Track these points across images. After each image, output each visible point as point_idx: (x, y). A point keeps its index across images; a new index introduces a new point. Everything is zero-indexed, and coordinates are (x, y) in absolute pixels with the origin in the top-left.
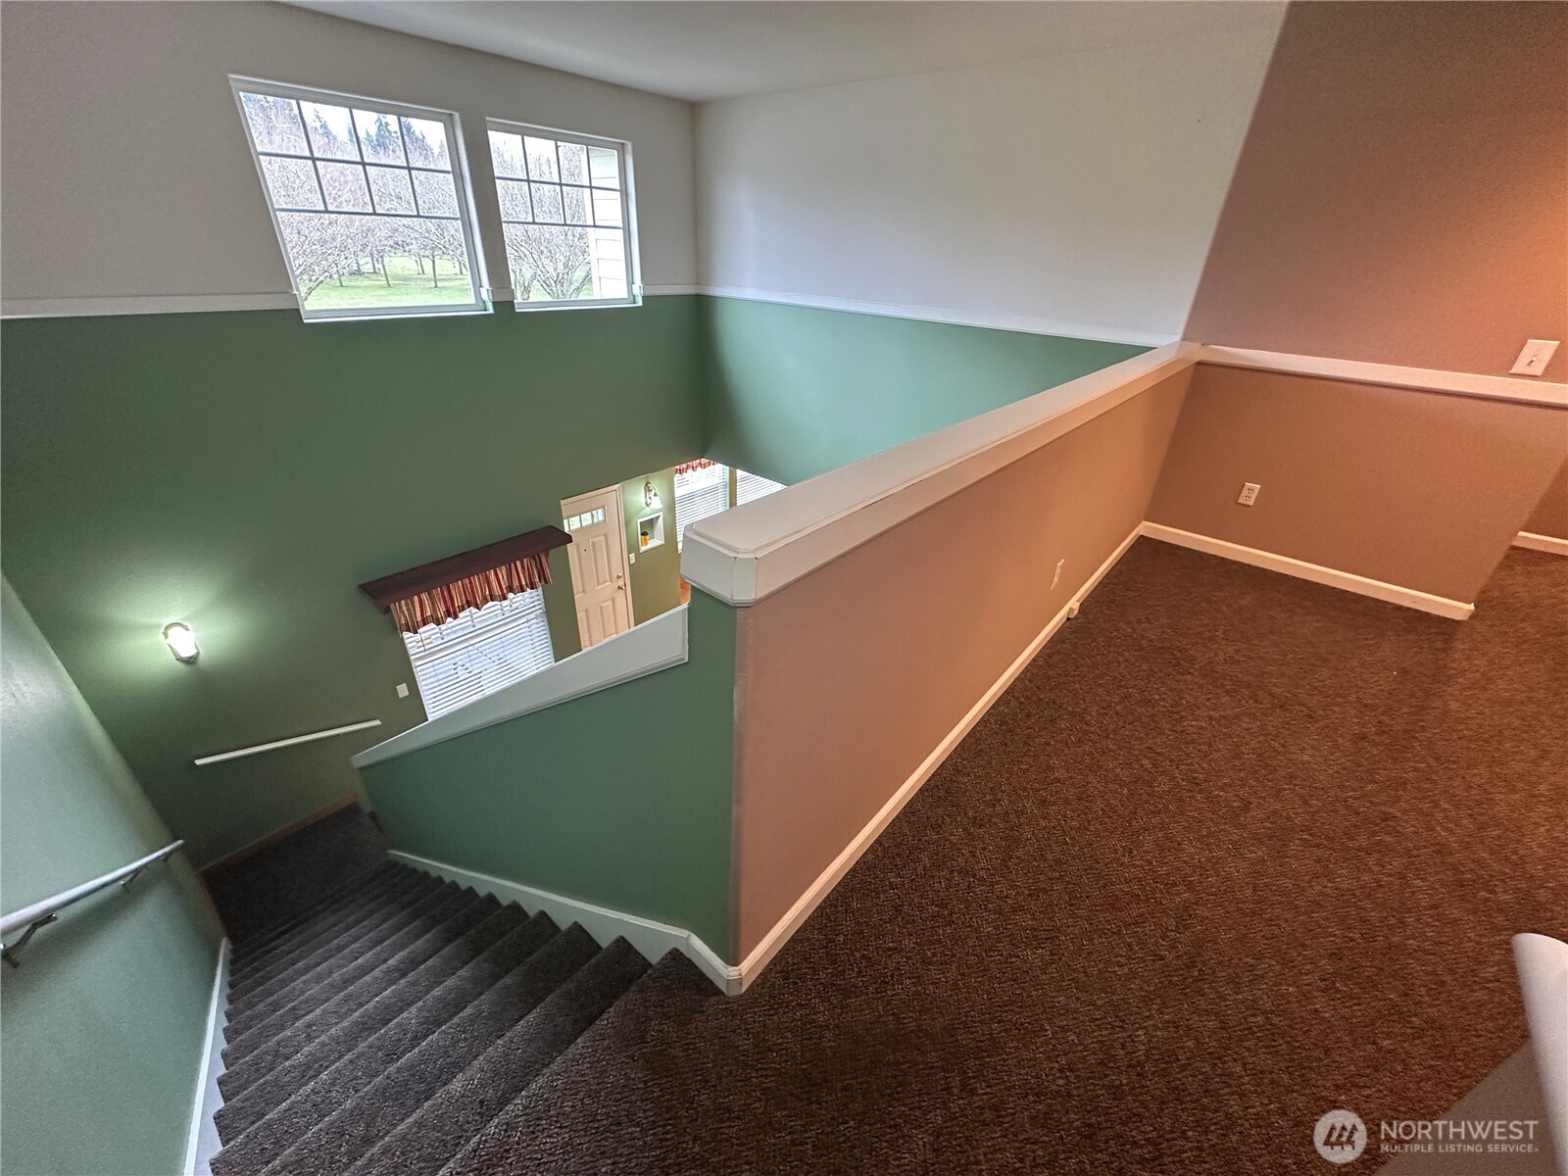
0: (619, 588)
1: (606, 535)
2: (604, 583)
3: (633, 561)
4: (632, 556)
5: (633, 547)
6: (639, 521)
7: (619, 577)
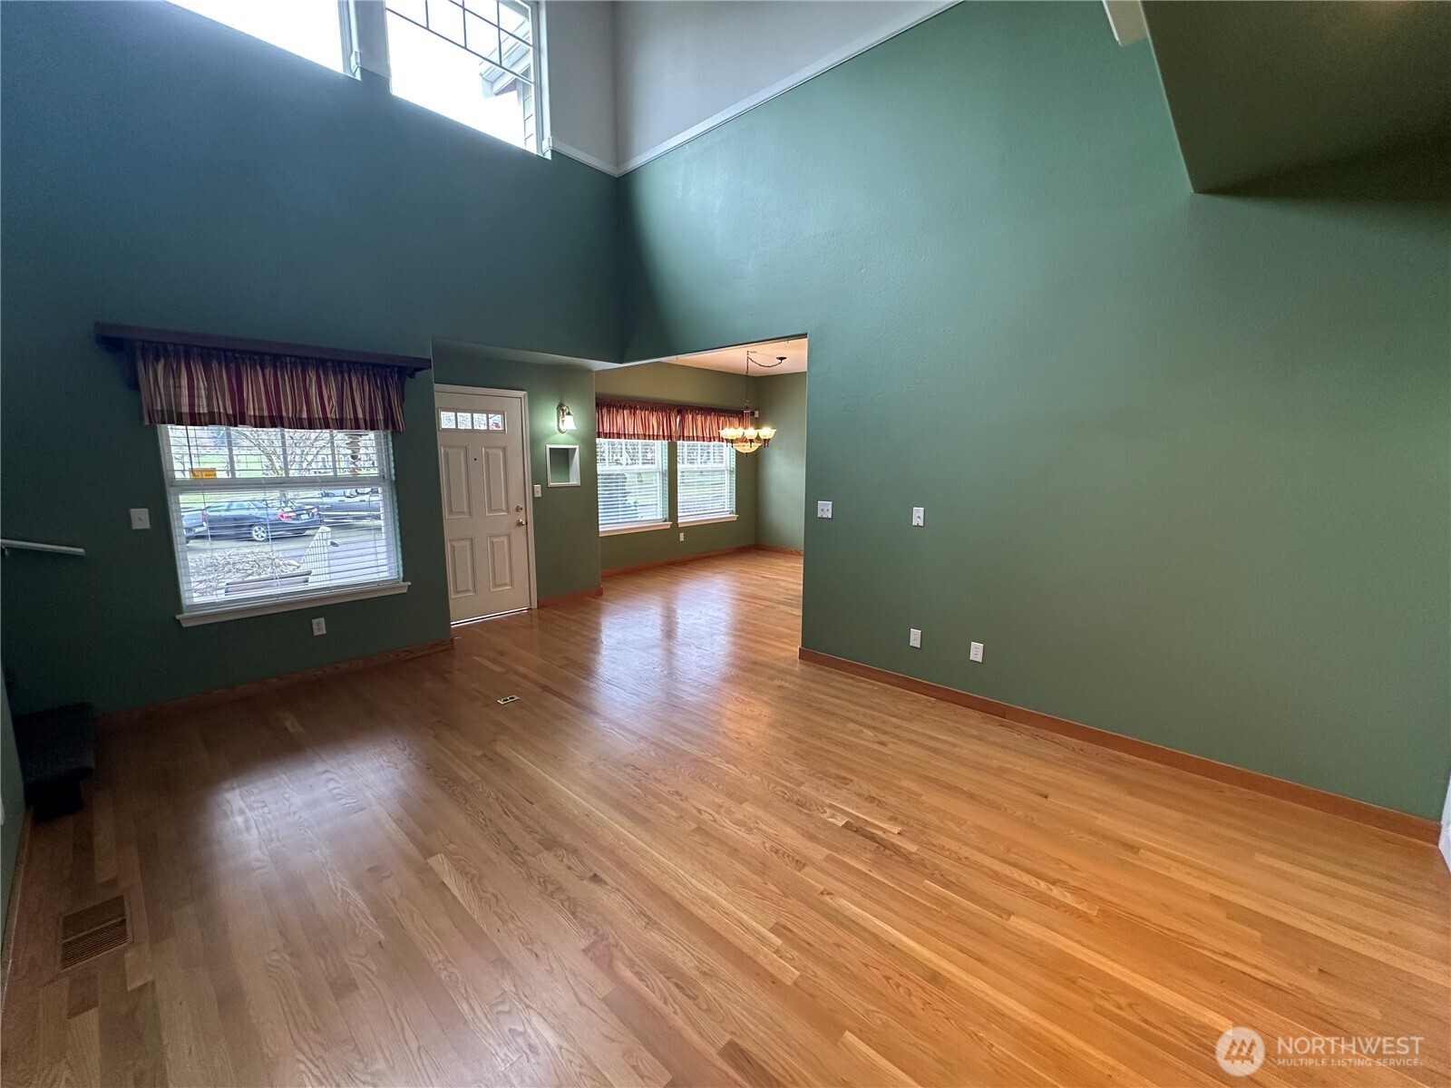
0: (520, 524)
1: (504, 449)
2: (496, 510)
3: (539, 494)
4: (538, 487)
5: (538, 478)
6: (549, 446)
7: (518, 509)
